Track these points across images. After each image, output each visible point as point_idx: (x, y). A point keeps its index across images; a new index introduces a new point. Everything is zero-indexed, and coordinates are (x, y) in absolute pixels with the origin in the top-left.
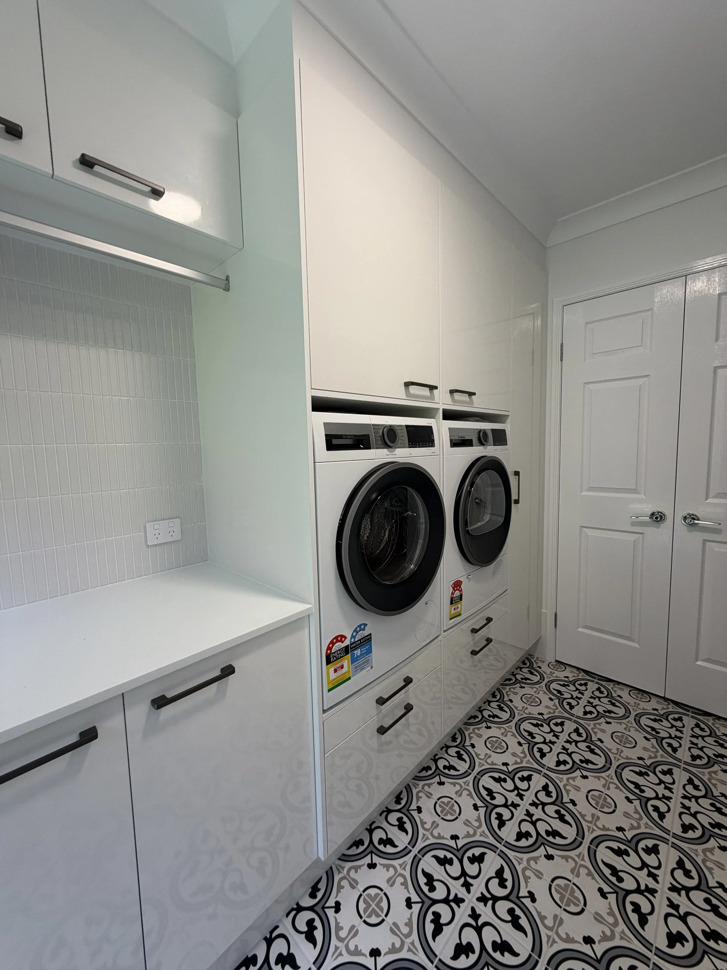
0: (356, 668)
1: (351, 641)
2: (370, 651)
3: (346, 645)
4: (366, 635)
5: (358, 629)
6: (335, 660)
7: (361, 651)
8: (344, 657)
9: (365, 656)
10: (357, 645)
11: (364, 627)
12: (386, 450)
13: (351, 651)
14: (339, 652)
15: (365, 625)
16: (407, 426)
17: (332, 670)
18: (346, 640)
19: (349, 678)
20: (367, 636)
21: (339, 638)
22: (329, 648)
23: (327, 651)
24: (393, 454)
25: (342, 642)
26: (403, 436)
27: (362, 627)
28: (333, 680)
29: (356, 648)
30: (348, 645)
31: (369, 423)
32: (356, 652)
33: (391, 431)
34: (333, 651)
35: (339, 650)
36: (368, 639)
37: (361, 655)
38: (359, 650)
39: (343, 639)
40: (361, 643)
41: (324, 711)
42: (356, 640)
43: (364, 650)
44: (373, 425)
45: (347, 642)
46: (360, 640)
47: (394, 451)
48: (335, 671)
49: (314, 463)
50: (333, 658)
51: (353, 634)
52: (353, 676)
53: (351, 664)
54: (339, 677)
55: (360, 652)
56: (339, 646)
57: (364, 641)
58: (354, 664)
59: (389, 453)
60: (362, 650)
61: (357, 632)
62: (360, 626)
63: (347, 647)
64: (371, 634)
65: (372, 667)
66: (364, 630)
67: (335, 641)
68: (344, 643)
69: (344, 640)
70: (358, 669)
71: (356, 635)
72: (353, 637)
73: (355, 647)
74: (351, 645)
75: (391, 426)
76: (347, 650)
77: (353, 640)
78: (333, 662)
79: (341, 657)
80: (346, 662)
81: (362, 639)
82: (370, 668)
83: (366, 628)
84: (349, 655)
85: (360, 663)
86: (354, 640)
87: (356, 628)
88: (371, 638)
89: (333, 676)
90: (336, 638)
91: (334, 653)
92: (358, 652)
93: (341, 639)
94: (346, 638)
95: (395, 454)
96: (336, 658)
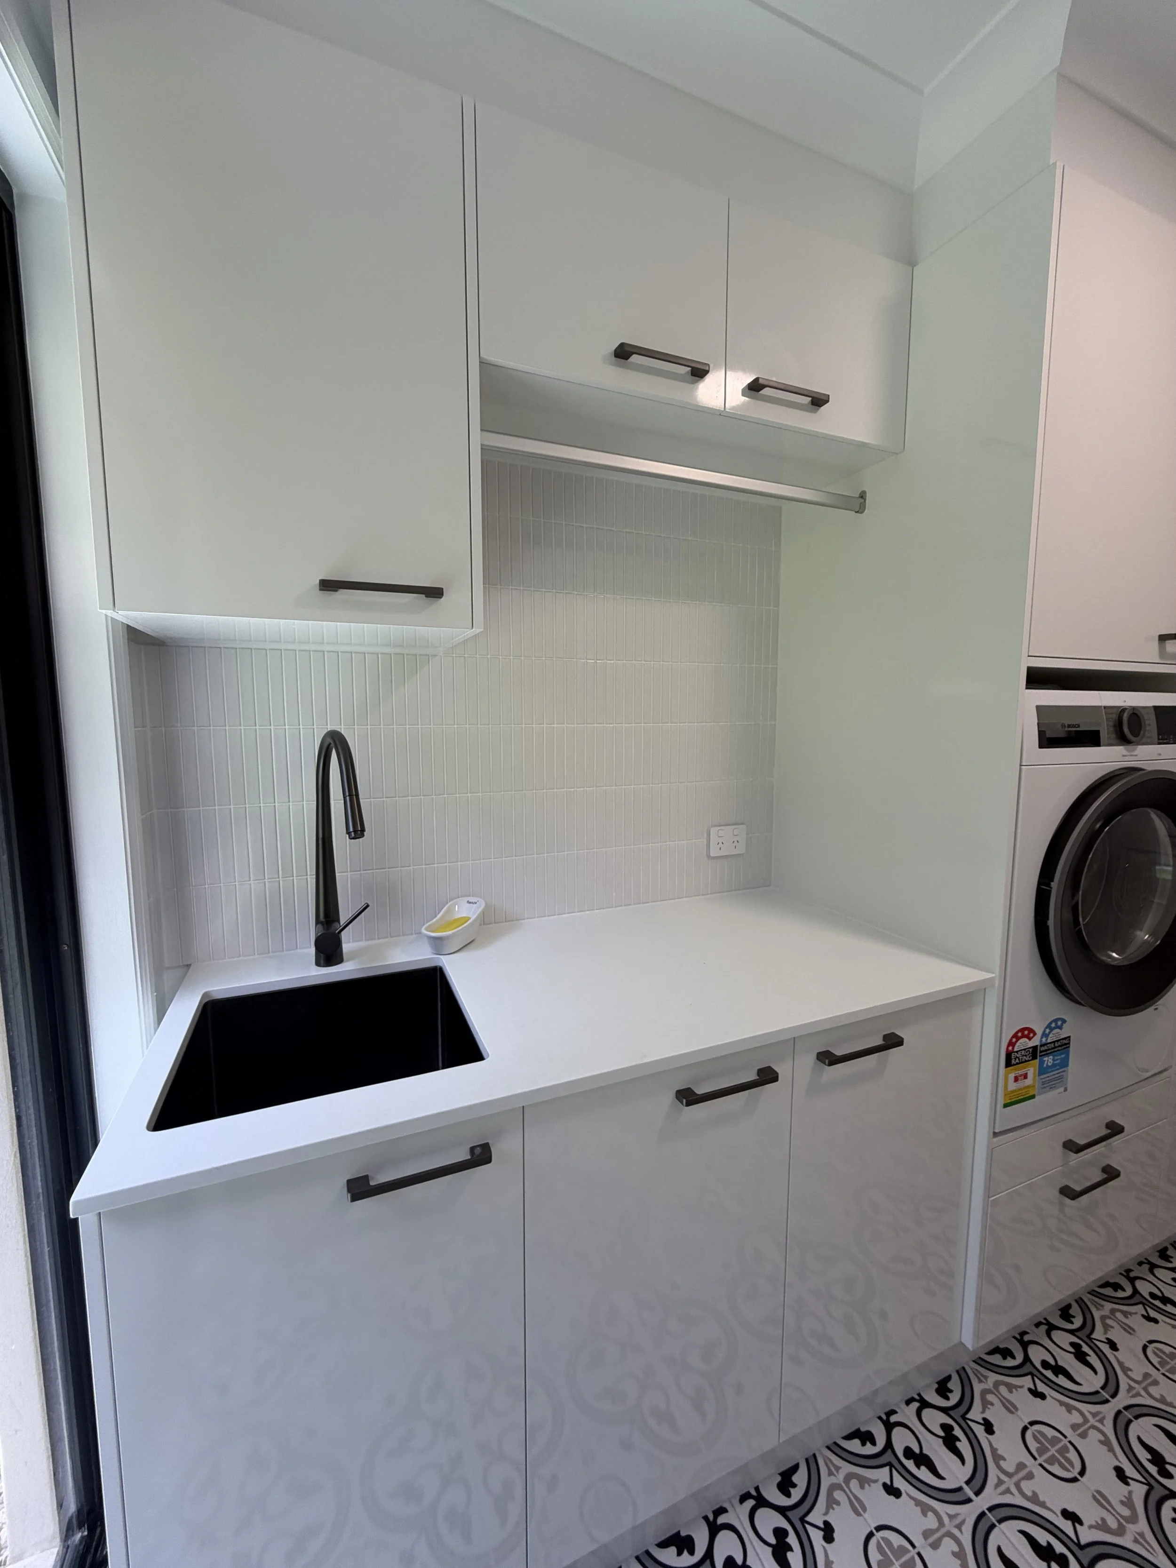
0: (1043, 1083)
1: (1041, 1041)
2: (1065, 1063)
3: (1034, 1045)
4: (1063, 1037)
5: (1053, 1025)
6: (1017, 1064)
7: (1054, 1060)
8: (1030, 1062)
9: (1058, 1069)
10: (1049, 1050)
11: (1062, 1025)
12: (1121, 747)
13: (1040, 1056)
14: (1023, 1053)
15: (1064, 1021)
16: (1156, 708)
17: (1012, 1076)
18: (1035, 1037)
19: (1033, 1097)
20: (1065, 1039)
21: (1026, 1032)
22: (1011, 1044)
23: (1008, 1046)
24: (1132, 754)
25: (1030, 1039)
26: (1151, 725)
27: (1058, 1023)
28: (1012, 1092)
29: (1046, 1053)
30: (1037, 1046)
31: (1100, 704)
32: (1046, 1059)
33: (1135, 715)
34: (1016, 1049)
35: (1025, 1050)
36: (1064, 1045)
37: (1054, 1065)
38: (1051, 1057)
39: (1031, 1035)
40: (1055, 1047)
41: (995, 1134)
42: (1049, 1041)
43: (1057, 1060)
44: (1105, 707)
45: (1035, 1041)
46: (1054, 1042)
47: (1135, 749)
48: (1016, 1079)
49: (1021, 765)
50: (1015, 1059)
51: (1045, 1031)
52: (1040, 1094)
53: (1039, 1076)
54: (1020, 1089)
55: (1052, 1062)
56: (1023, 1043)
57: (1059, 1046)
58: (1042, 1077)
59: (1125, 753)
60: (1056, 1058)
61: (1052, 1029)
62: (1056, 1021)
63: (1035, 1048)
64: (1069, 1037)
65: (1066, 1090)
66: (1060, 1028)
67: (1020, 1034)
68: (1031, 1041)
69: (1033, 1037)
70: (1048, 1085)
71: (1050, 1033)
72: (1044, 1035)
73: (1046, 1050)
74: (1041, 1046)
75: (1134, 708)
76: (1034, 1053)
77: (1044, 1040)
78: (1014, 1065)
79: (1026, 1061)
80: (1031, 1069)
81: (1058, 1041)
82: (1062, 1089)
83: (1064, 1025)
84: (1037, 1061)
85: (1051, 1078)
86: (1046, 1040)
87: (1051, 1023)
88: (1069, 1043)
89: (1012, 1086)
90: (1022, 1030)
91: (1017, 1052)
92: (1049, 1060)
93: (1029, 1034)
94: (1035, 1034)
95: (1136, 755)
96: (1019, 1059)
